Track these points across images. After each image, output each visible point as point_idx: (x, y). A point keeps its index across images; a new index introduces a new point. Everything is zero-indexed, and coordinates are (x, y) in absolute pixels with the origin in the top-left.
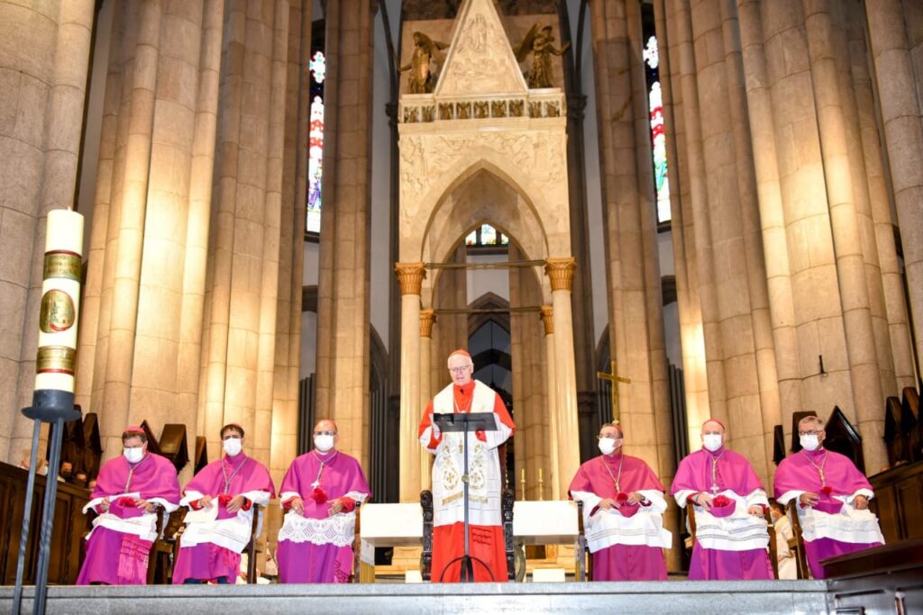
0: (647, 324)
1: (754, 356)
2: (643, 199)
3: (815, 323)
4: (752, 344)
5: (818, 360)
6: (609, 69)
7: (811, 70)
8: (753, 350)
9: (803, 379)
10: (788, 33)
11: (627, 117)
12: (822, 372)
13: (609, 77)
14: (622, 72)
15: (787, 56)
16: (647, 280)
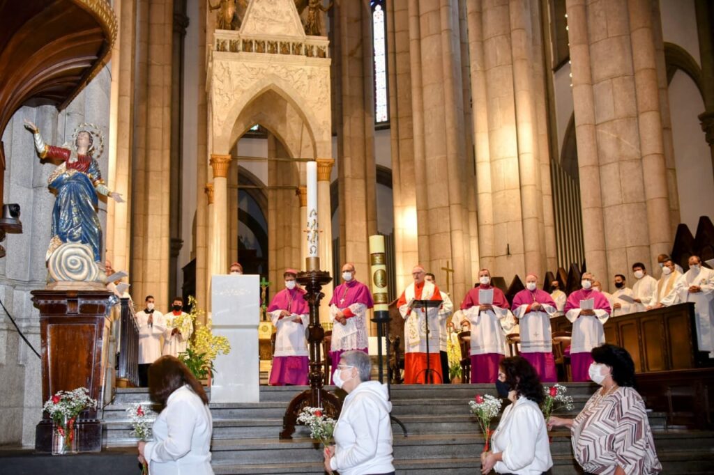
0: (366, 201)
1: (449, 234)
2: (367, 115)
3: (505, 224)
4: (449, 226)
5: (506, 246)
6: (348, 18)
7: (512, 64)
8: (449, 230)
9: (495, 257)
10: (500, 38)
11: (358, 54)
12: (508, 254)
13: (348, 23)
14: (356, 21)
15: (498, 53)
16: (368, 172)
